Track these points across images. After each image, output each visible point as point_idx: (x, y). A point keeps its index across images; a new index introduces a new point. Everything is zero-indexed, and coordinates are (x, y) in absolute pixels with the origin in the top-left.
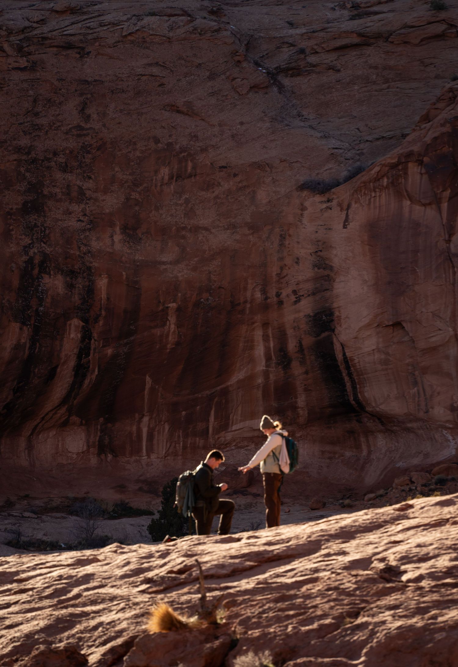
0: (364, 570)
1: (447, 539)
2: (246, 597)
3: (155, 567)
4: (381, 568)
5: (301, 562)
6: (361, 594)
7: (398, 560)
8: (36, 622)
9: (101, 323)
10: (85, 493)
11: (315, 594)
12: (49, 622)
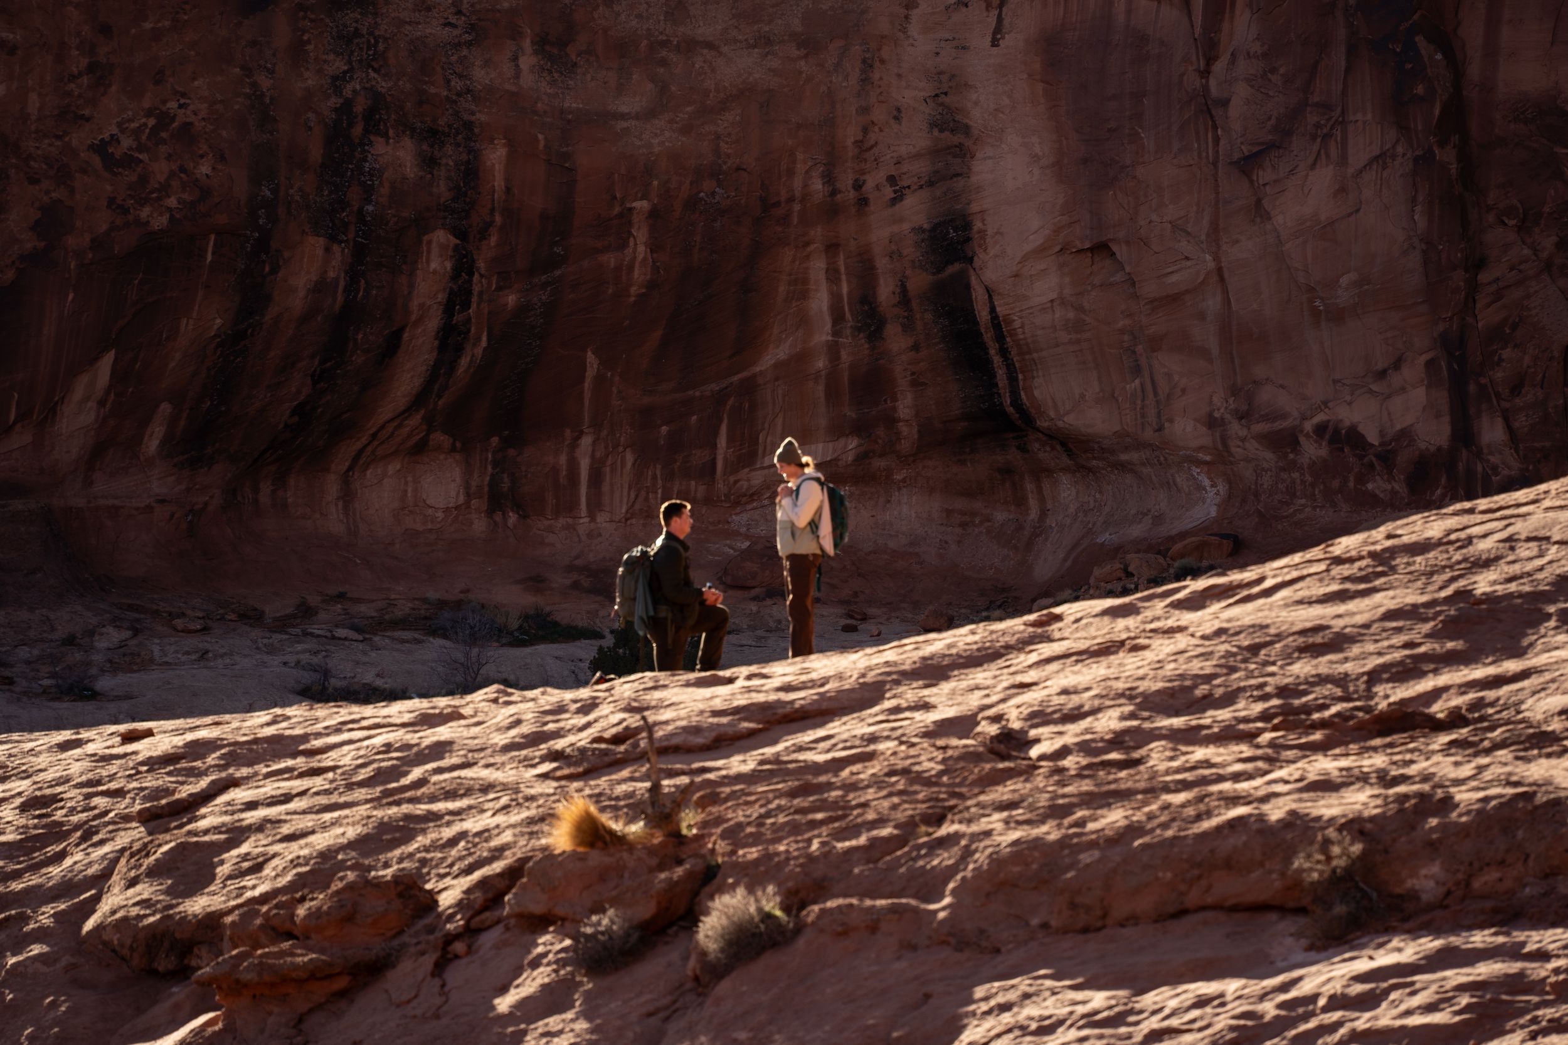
0: (960, 738)
1: (1117, 679)
2: (737, 788)
3: (569, 731)
4: (993, 734)
5: (844, 723)
6: (951, 781)
7: (1025, 720)
8: (340, 831)
9: (493, 240)
10: (462, 592)
11: (866, 783)
12: (365, 831)
